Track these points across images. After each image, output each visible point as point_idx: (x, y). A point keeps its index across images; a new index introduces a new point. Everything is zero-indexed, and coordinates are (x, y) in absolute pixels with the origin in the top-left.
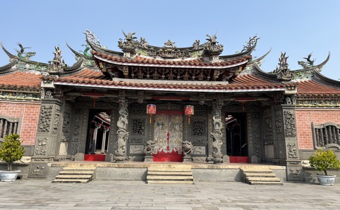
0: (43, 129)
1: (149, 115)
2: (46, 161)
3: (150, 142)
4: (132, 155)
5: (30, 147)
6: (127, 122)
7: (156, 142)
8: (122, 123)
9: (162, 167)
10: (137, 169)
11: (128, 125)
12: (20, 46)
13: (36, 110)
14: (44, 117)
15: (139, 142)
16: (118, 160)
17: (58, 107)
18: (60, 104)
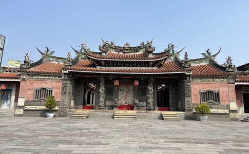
0: (64, 93)
1: (115, 86)
2: (66, 109)
3: (116, 99)
4: (107, 106)
5: (58, 102)
6: (104, 89)
7: (120, 99)
8: (102, 90)
9: (122, 112)
10: (109, 113)
11: (105, 91)
12: (47, 48)
13: (60, 84)
14: (64, 87)
15: (111, 100)
16: (100, 109)
17: (70, 82)
18: (71, 81)
